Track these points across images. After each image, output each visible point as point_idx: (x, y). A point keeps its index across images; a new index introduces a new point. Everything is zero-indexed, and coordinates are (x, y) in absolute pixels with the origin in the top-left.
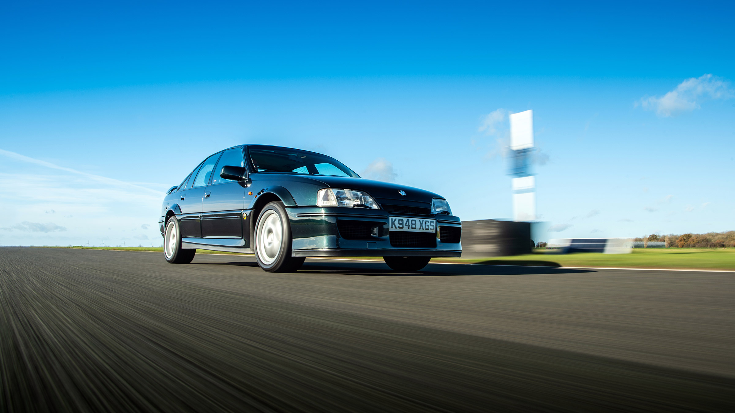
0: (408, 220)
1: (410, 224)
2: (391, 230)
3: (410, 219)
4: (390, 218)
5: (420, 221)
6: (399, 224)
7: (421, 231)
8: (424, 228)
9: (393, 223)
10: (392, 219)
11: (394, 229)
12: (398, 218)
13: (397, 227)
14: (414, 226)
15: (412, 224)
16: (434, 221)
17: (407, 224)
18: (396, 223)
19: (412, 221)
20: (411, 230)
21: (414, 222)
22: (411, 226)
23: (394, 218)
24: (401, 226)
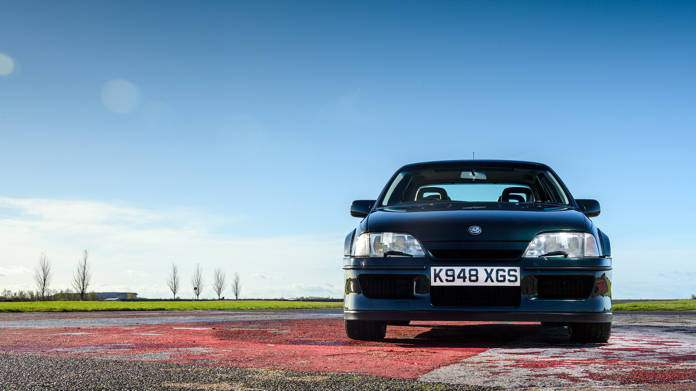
0: (463, 271)
1: (467, 275)
2: (433, 284)
3: (467, 269)
4: (432, 269)
5: (486, 270)
6: (447, 275)
7: (489, 283)
8: (494, 279)
9: (437, 276)
10: (435, 270)
11: (438, 283)
12: (445, 268)
13: (444, 280)
14: (474, 278)
15: (471, 276)
16: (518, 269)
17: (462, 275)
18: (443, 275)
19: (470, 270)
20: (468, 283)
21: (473, 273)
22: (468, 278)
23: (438, 269)
24: (451, 278)
